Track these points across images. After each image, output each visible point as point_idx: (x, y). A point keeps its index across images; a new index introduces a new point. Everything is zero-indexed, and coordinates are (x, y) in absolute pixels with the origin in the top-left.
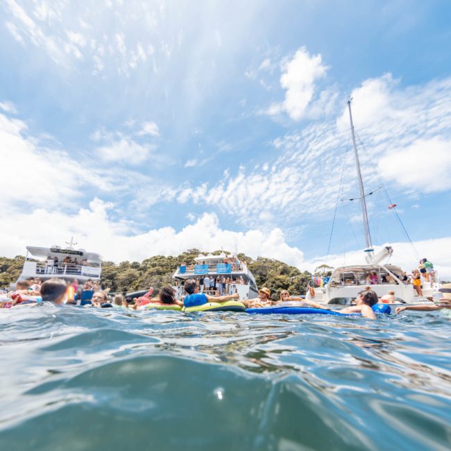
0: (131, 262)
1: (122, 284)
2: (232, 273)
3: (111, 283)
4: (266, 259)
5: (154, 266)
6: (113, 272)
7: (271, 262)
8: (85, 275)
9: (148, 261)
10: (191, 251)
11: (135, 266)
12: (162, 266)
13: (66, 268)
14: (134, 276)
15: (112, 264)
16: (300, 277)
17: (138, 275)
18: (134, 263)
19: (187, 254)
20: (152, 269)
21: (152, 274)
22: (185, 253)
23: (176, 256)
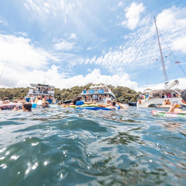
0: (66, 89)
1: (63, 97)
2: (104, 93)
3: (59, 97)
4: (121, 87)
5: (75, 90)
6: (60, 93)
7: (123, 88)
8: (49, 94)
9: (72, 88)
10: (89, 84)
11: (68, 90)
12: (78, 90)
13: (43, 91)
14: (67, 94)
15: (59, 89)
16: (136, 94)
17: (69, 94)
18: (68, 89)
19: (88, 85)
20: (74, 92)
21: (74, 93)
22: (87, 85)
23: (83, 86)
